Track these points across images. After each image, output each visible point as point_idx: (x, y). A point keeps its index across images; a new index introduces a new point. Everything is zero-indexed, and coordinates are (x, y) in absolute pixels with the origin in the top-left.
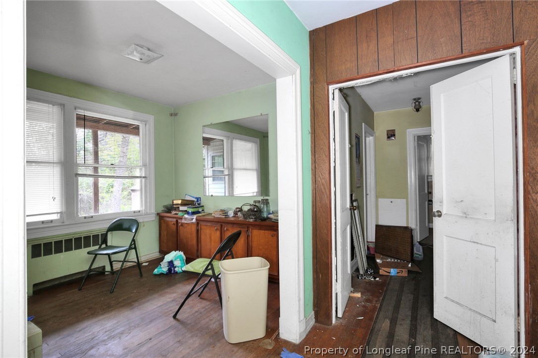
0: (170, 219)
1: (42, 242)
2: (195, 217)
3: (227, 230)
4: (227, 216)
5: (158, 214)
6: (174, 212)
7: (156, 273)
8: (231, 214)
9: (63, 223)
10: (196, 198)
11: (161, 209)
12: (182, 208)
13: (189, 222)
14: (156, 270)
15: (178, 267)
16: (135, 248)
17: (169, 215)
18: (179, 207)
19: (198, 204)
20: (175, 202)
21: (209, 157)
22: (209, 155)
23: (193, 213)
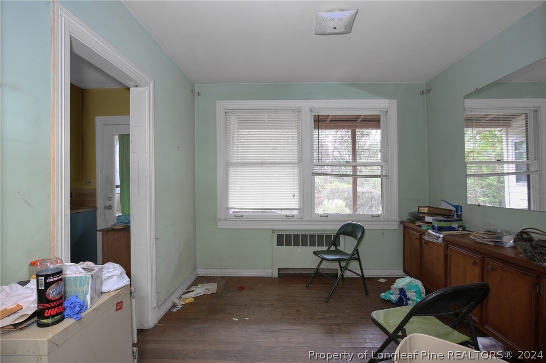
0: (413, 232)
1: (285, 233)
2: (442, 236)
3: (493, 269)
4: (498, 244)
5: (402, 222)
6: (418, 223)
7: (383, 297)
8: (509, 241)
9: (302, 219)
10: (455, 206)
11: (406, 217)
12: (428, 219)
13: (435, 241)
14: (383, 294)
15: (412, 300)
16: (359, 259)
17: (412, 225)
18: (425, 217)
19: (457, 216)
20: (422, 210)
21: (510, 145)
22: (510, 141)
23: (440, 229)
